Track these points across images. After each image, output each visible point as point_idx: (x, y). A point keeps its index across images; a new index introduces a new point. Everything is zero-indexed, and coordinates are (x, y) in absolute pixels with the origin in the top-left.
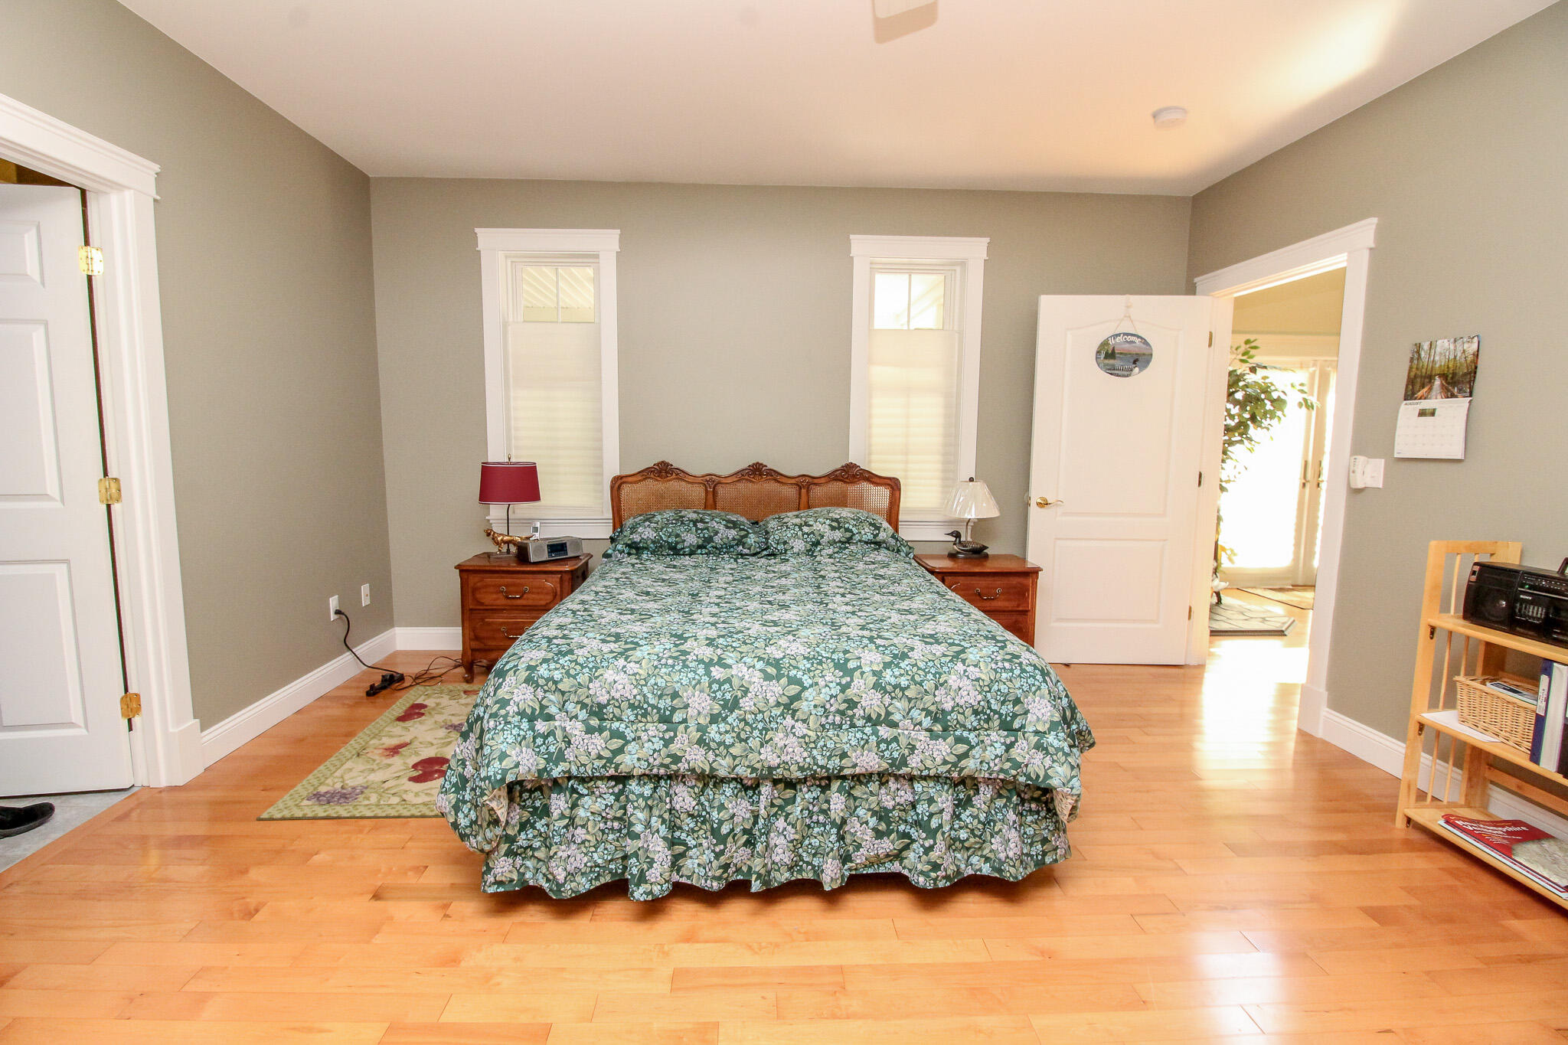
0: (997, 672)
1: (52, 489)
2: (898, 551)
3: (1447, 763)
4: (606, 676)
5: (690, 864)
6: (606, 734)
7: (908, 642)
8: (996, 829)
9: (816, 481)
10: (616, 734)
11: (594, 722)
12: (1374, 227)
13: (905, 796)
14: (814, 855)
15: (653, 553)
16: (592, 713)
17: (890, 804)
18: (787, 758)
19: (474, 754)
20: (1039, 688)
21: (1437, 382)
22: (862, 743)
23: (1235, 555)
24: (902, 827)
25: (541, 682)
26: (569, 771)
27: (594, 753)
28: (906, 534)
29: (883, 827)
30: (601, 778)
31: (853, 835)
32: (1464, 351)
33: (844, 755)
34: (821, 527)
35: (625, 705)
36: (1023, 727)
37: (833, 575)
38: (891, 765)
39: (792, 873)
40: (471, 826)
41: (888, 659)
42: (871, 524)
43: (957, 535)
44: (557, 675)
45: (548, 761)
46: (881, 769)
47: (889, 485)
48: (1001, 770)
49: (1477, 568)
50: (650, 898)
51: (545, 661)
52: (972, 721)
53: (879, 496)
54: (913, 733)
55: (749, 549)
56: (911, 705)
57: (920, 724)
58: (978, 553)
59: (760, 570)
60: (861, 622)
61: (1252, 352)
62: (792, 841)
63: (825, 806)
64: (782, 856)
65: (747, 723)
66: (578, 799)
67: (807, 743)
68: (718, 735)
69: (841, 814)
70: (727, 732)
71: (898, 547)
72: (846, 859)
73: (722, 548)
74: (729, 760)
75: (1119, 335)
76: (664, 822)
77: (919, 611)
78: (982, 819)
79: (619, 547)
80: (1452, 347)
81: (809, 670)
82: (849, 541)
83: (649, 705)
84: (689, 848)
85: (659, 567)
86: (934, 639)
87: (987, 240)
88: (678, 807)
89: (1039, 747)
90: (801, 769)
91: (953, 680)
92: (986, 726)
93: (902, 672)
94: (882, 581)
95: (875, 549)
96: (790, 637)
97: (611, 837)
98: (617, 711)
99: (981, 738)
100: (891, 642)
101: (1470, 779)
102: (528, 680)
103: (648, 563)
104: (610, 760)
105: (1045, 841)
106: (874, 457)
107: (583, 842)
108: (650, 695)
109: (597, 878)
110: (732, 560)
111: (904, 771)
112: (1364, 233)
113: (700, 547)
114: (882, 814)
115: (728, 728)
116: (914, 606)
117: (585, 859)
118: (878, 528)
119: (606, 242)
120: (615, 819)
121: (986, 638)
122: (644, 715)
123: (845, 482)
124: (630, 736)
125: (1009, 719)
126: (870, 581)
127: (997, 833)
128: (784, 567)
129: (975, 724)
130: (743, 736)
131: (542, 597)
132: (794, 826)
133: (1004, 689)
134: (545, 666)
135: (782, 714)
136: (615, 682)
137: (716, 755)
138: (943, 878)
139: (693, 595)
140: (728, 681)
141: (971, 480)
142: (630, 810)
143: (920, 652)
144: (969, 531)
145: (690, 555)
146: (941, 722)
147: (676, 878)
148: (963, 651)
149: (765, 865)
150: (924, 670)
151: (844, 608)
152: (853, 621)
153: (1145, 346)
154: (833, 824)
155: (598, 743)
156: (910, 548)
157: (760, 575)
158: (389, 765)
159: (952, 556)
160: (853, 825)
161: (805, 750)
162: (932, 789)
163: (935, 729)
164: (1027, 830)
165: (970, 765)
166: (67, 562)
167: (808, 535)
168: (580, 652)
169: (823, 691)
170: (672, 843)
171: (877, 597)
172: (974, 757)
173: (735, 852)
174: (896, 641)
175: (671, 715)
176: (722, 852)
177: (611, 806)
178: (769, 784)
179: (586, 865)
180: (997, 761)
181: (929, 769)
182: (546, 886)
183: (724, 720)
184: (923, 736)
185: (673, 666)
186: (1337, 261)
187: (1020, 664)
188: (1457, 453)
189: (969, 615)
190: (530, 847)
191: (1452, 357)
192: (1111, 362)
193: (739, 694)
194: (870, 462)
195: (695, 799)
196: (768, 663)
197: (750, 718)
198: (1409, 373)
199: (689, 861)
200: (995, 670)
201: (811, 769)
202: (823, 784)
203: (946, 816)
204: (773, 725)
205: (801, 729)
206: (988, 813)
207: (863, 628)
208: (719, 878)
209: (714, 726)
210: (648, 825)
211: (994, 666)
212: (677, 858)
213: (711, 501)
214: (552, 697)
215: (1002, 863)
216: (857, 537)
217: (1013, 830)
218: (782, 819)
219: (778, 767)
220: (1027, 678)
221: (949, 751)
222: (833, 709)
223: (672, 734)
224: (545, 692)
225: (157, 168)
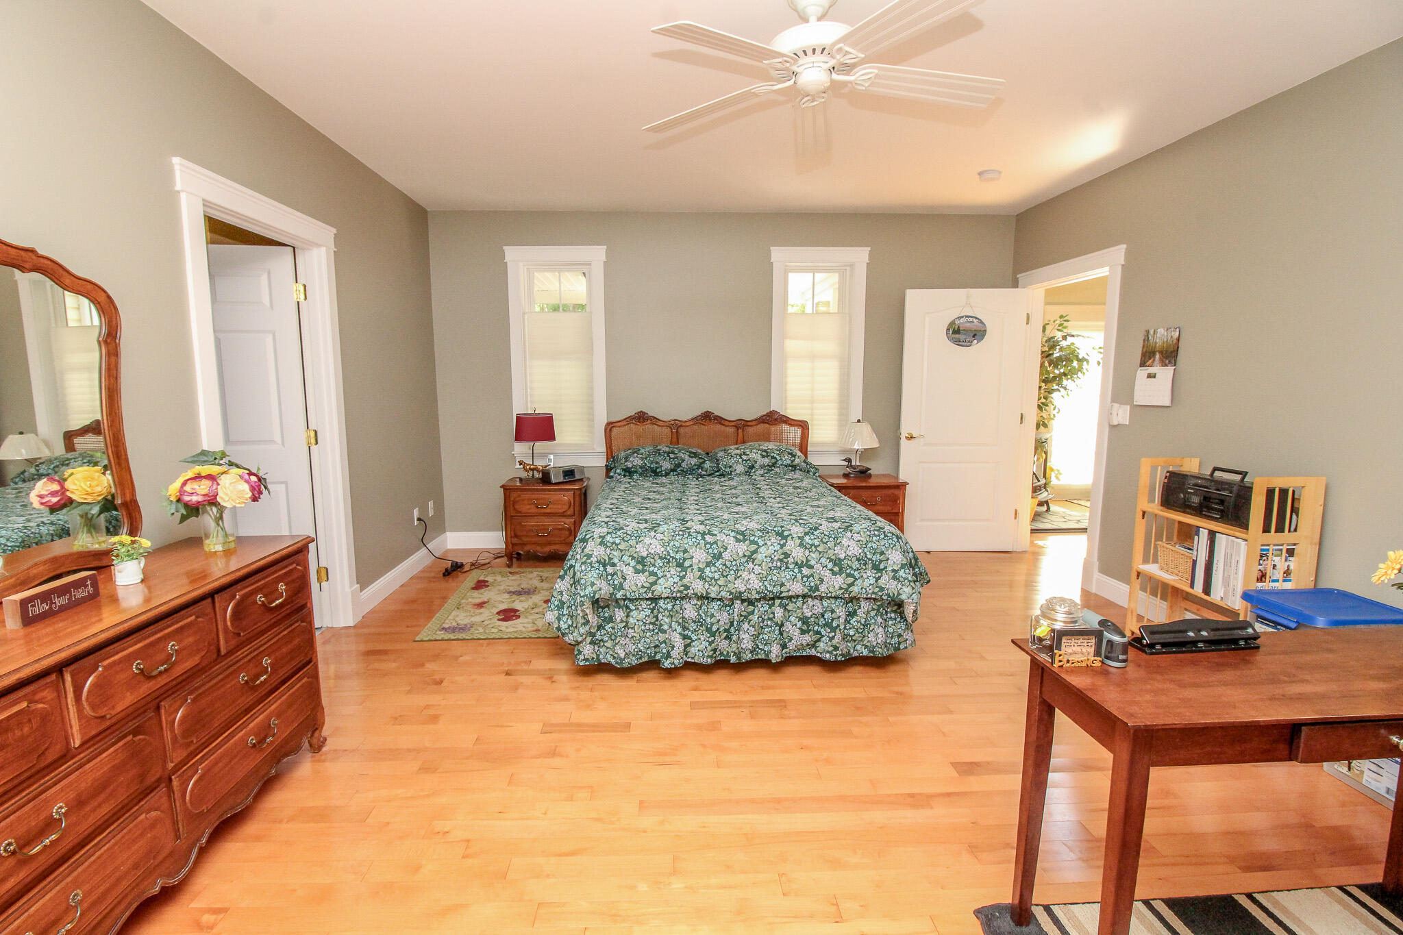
0: (870, 537)
1: (277, 437)
2: (808, 472)
3: (1157, 597)
4: (645, 541)
5: (693, 650)
6: (647, 573)
7: (819, 521)
8: (871, 629)
9: (749, 424)
10: (652, 574)
11: (639, 567)
12: (1124, 250)
13: (818, 609)
14: (765, 645)
15: (641, 475)
16: (638, 562)
17: (809, 615)
18: (750, 587)
19: (569, 587)
20: (895, 545)
21: (1158, 356)
22: (793, 577)
23: (1060, 474)
24: (816, 628)
25: (609, 544)
26: (625, 595)
27: (640, 585)
28: (814, 460)
29: (805, 628)
30: (642, 599)
31: (788, 632)
32: (1172, 337)
33: (782, 585)
34: (755, 456)
35: (657, 557)
36: (886, 567)
37: (766, 487)
38: (810, 590)
39: (753, 655)
40: (569, 628)
41: (807, 530)
42: (789, 453)
43: (849, 460)
44: (617, 541)
45: (614, 589)
46: (804, 593)
47: (800, 426)
48: (873, 593)
49: (1168, 474)
50: (673, 666)
51: (608, 533)
52: (856, 564)
53: (794, 434)
54: (822, 572)
55: (706, 471)
56: (821, 555)
57: (826, 566)
58: (864, 473)
59: (716, 483)
60: (789, 512)
61: (1066, 324)
62: (752, 636)
63: (771, 616)
64: (747, 645)
65: (727, 567)
66: (630, 612)
67: (762, 578)
68: (710, 573)
69: (781, 619)
70: (715, 572)
71: (809, 470)
72: (784, 646)
73: (687, 471)
74: (717, 587)
75: (962, 317)
76: (679, 624)
77: (824, 506)
78: (863, 623)
79: (618, 471)
80: (1165, 333)
81: (762, 537)
82: (774, 465)
83: (671, 557)
84: (693, 641)
85: (647, 484)
86: (834, 520)
87: (869, 249)
88: (687, 616)
89: (894, 578)
90: (758, 593)
91: (845, 541)
92: (864, 567)
93: (815, 537)
94: (799, 490)
95: (792, 471)
96: (748, 520)
97: (648, 634)
98: (652, 561)
99: (861, 574)
100: (808, 522)
101: (1171, 607)
102: (601, 544)
103: (639, 481)
104: (649, 589)
105: (900, 636)
106: (789, 405)
107: (632, 637)
108: (671, 552)
109: (640, 658)
110: (695, 479)
111: (817, 593)
112: (1118, 254)
113: (673, 470)
114: (804, 620)
115: (716, 569)
116: (821, 503)
117: (634, 647)
118: (794, 456)
119: (597, 254)
120: (651, 623)
121: (865, 519)
122: (668, 563)
123: (769, 424)
124: (660, 574)
125: (877, 563)
126: (791, 490)
127: (871, 631)
128: (732, 483)
129: (858, 566)
130: (725, 574)
131: (559, 507)
132: (754, 627)
133: (874, 546)
134: (609, 536)
135: (747, 561)
136: (651, 544)
137: (710, 585)
138: (841, 655)
139: (678, 500)
140: (715, 543)
141: (859, 421)
142: (660, 617)
143: (825, 526)
144: (858, 457)
145: (665, 476)
146: (838, 566)
147: (685, 659)
148: (851, 526)
149: (738, 648)
150: (828, 536)
151: (777, 505)
152: (783, 511)
153: (980, 325)
154: (777, 624)
155: (642, 579)
156: (816, 469)
157: (717, 488)
158: (481, 613)
159: (846, 476)
160: (788, 627)
161: (761, 582)
162: (834, 604)
163: (835, 569)
164: (889, 629)
165: (855, 590)
166: (285, 483)
167: (746, 461)
168: (628, 528)
169: (770, 548)
170: (685, 637)
171: (797, 499)
172: (857, 585)
173: (720, 642)
174: (811, 521)
175: (683, 563)
176: (713, 642)
177: (649, 616)
178: (739, 602)
179: (634, 650)
180: (870, 587)
181: (832, 593)
182: (613, 662)
183: (714, 565)
184: (828, 573)
185: (683, 535)
186: (1104, 272)
187: (884, 532)
188: (1168, 403)
189: (855, 507)
190: (602, 640)
191: (1165, 340)
192: (957, 336)
193: (722, 550)
194: (786, 409)
195: (696, 612)
196: (737, 533)
197: (728, 564)
198: (1143, 349)
199: (693, 648)
200: (869, 535)
201: (764, 593)
202: (770, 603)
203: (842, 620)
204: (742, 568)
205: (757, 569)
206: (866, 619)
207: (791, 515)
208: (711, 657)
209: (708, 569)
210: (670, 627)
211: (869, 533)
212: (686, 646)
213: (675, 440)
214: (615, 553)
215: (874, 647)
216: (780, 462)
217: (881, 628)
218: (746, 624)
219: (745, 592)
220: (888, 540)
221: (843, 582)
222: (776, 558)
223: (684, 573)
224: (611, 550)
225: (334, 231)
